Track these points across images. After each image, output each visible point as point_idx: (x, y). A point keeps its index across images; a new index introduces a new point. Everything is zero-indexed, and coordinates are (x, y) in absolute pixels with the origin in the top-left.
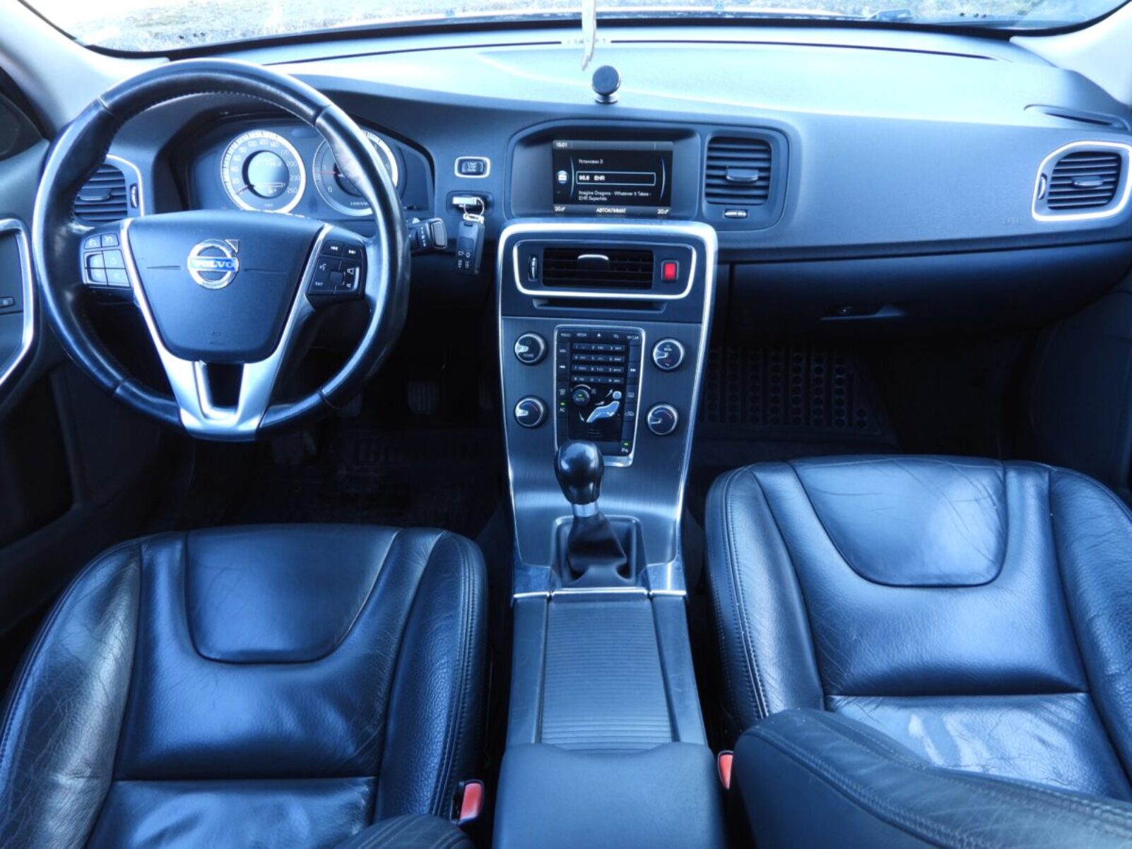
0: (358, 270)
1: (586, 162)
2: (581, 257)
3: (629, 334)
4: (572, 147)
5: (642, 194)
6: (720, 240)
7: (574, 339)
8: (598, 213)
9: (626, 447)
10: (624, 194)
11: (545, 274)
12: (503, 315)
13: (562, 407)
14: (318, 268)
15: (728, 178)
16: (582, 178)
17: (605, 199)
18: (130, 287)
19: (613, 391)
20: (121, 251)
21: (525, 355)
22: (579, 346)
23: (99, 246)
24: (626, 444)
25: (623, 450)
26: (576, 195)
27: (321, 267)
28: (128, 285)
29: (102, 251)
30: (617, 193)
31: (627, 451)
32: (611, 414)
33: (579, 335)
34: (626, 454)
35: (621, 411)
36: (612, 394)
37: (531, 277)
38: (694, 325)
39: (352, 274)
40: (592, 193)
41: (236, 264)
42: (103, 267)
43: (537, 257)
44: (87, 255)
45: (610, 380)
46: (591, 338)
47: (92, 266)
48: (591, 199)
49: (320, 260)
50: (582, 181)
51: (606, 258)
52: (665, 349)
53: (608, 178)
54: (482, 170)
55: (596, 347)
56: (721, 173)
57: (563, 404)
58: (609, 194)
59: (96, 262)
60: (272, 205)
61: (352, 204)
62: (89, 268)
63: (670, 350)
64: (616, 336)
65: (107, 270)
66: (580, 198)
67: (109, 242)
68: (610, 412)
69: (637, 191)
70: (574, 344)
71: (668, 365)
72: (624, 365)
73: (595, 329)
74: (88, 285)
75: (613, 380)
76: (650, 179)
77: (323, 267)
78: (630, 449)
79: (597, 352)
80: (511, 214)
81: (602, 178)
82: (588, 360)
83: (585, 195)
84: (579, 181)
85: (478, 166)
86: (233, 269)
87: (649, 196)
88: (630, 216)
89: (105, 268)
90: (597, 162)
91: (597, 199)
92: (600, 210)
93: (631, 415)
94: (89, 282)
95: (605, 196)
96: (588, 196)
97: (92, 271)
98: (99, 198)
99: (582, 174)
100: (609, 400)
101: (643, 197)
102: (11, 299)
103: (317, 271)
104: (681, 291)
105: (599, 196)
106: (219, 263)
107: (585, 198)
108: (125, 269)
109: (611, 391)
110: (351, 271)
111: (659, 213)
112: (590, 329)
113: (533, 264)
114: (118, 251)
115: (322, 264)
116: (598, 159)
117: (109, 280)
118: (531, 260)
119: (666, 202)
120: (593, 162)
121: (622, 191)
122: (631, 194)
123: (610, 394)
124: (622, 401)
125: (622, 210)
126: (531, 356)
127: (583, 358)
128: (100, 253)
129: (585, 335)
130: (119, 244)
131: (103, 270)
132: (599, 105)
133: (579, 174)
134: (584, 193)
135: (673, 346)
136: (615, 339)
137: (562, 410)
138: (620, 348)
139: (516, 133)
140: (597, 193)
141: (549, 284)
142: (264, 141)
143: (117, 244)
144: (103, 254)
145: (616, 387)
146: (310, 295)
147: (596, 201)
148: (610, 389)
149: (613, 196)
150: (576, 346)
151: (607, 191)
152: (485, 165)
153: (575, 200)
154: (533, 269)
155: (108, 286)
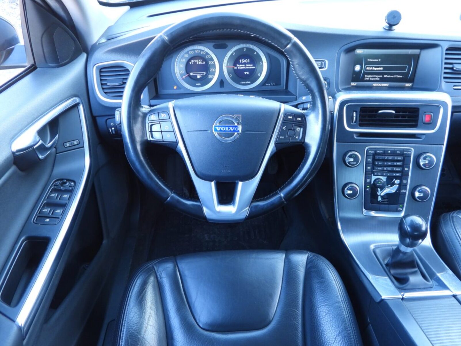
0: (302, 129)
1: (372, 60)
2: (380, 112)
3: (406, 151)
4: (365, 53)
5: (399, 76)
6: (453, 101)
7: (375, 154)
8: (374, 86)
9: (401, 207)
10: (389, 76)
11: (360, 120)
12: (337, 142)
13: (368, 188)
14: (282, 128)
15: (455, 69)
16: (368, 68)
17: (378, 79)
18: (177, 142)
19: (396, 180)
20: (171, 122)
21: (351, 163)
22: (378, 157)
23: (158, 119)
24: (401, 206)
25: (399, 209)
26: (364, 77)
27: (283, 128)
28: (175, 141)
29: (160, 122)
30: (385, 76)
31: (401, 209)
32: (394, 191)
33: (378, 152)
34: (400, 211)
35: (399, 189)
36: (394, 181)
37: (352, 122)
38: (439, 146)
39: (299, 131)
40: (372, 76)
41: (240, 128)
42: (160, 131)
43: (356, 112)
44: (150, 124)
45: (394, 175)
46: (385, 153)
47: (153, 130)
48: (371, 79)
49: (283, 124)
50: (368, 70)
51: (393, 112)
52: (427, 159)
53: (385, 68)
54: (323, 66)
55: (388, 158)
56: (451, 66)
57: (368, 187)
58: (381, 76)
59: (155, 128)
60: (200, 84)
61: (241, 83)
62: (151, 131)
63: (429, 159)
64: (398, 152)
65: (162, 133)
66: (365, 79)
67: (164, 117)
68: (394, 190)
69: (396, 75)
70: (376, 156)
71: (428, 167)
72: (402, 166)
73: (387, 148)
74: (151, 141)
75: (396, 174)
76: (404, 69)
77: (284, 128)
78: (402, 208)
79: (388, 160)
80: (339, 89)
81: (382, 69)
82: (383, 164)
83: (368, 77)
84: (366, 70)
85: (322, 64)
86: (238, 131)
87: (402, 77)
88: (390, 88)
89: (161, 132)
90: (377, 60)
91: (374, 79)
92: (375, 84)
93: (404, 191)
94: (152, 139)
95: (379, 78)
96: (370, 77)
97: (153, 133)
98: (117, 84)
99: (368, 67)
100: (393, 184)
101: (399, 78)
102: (78, 141)
103: (281, 130)
104: (433, 129)
105: (375, 78)
106: (231, 128)
107: (368, 79)
108: (174, 132)
109: (394, 180)
110: (298, 130)
111: (406, 86)
112: (385, 148)
113: (355, 115)
114: (170, 122)
115: (284, 127)
116: (378, 59)
117: (164, 139)
118: (353, 114)
119: (411, 80)
120: (375, 60)
121: (388, 75)
122: (392, 76)
123: (393, 181)
124: (400, 184)
125: (386, 84)
126: (355, 163)
127: (380, 163)
128: (159, 123)
129: (382, 152)
130: (170, 118)
131: (161, 133)
132: (386, 30)
133: (367, 67)
134: (368, 76)
135: (430, 157)
136: (399, 154)
137: (368, 189)
138: (400, 158)
139: (344, 46)
140: (375, 76)
141: (361, 125)
142: (198, 51)
143: (169, 118)
144: (160, 123)
145: (397, 178)
146: (276, 144)
147: (374, 80)
148: (394, 179)
149: (383, 77)
150: (377, 157)
151: (380, 75)
152: (325, 64)
153: (363, 80)
154: (354, 118)
155: (163, 141)
